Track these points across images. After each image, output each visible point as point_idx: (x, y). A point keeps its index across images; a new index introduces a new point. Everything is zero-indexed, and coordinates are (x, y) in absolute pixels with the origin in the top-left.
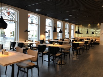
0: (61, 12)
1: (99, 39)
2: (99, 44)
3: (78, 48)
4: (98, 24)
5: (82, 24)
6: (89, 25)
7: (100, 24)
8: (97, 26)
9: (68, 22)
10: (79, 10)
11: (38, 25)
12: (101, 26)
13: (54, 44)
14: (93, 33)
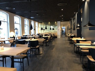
0: (30, 12)
1: (57, 34)
2: (57, 37)
3: (47, 41)
4: (56, 22)
5: (44, 22)
6: (49, 23)
7: (57, 22)
8: (55, 24)
9: (33, 20)
10: (46, 11)
11: (7, 22)
12: (57, 24)
13: (31, 39)
14: (53, 29)
